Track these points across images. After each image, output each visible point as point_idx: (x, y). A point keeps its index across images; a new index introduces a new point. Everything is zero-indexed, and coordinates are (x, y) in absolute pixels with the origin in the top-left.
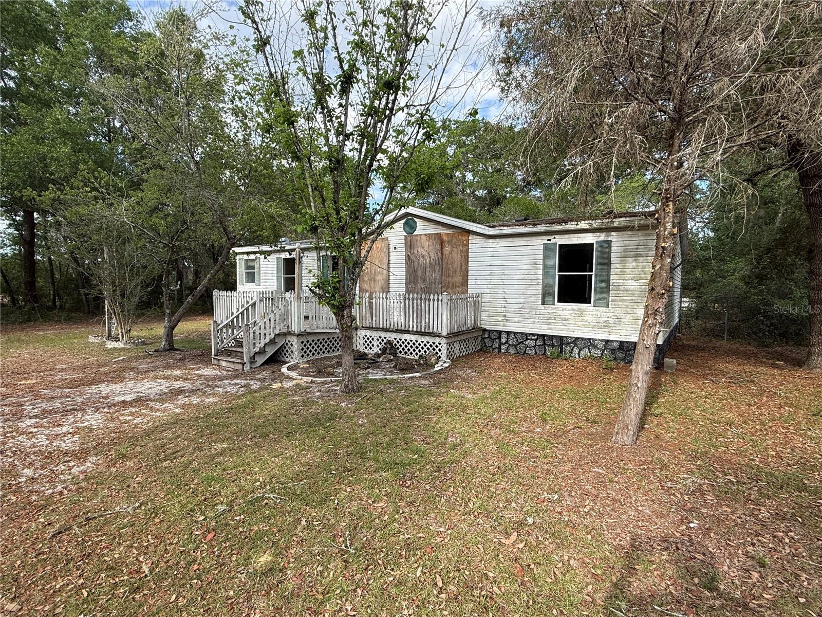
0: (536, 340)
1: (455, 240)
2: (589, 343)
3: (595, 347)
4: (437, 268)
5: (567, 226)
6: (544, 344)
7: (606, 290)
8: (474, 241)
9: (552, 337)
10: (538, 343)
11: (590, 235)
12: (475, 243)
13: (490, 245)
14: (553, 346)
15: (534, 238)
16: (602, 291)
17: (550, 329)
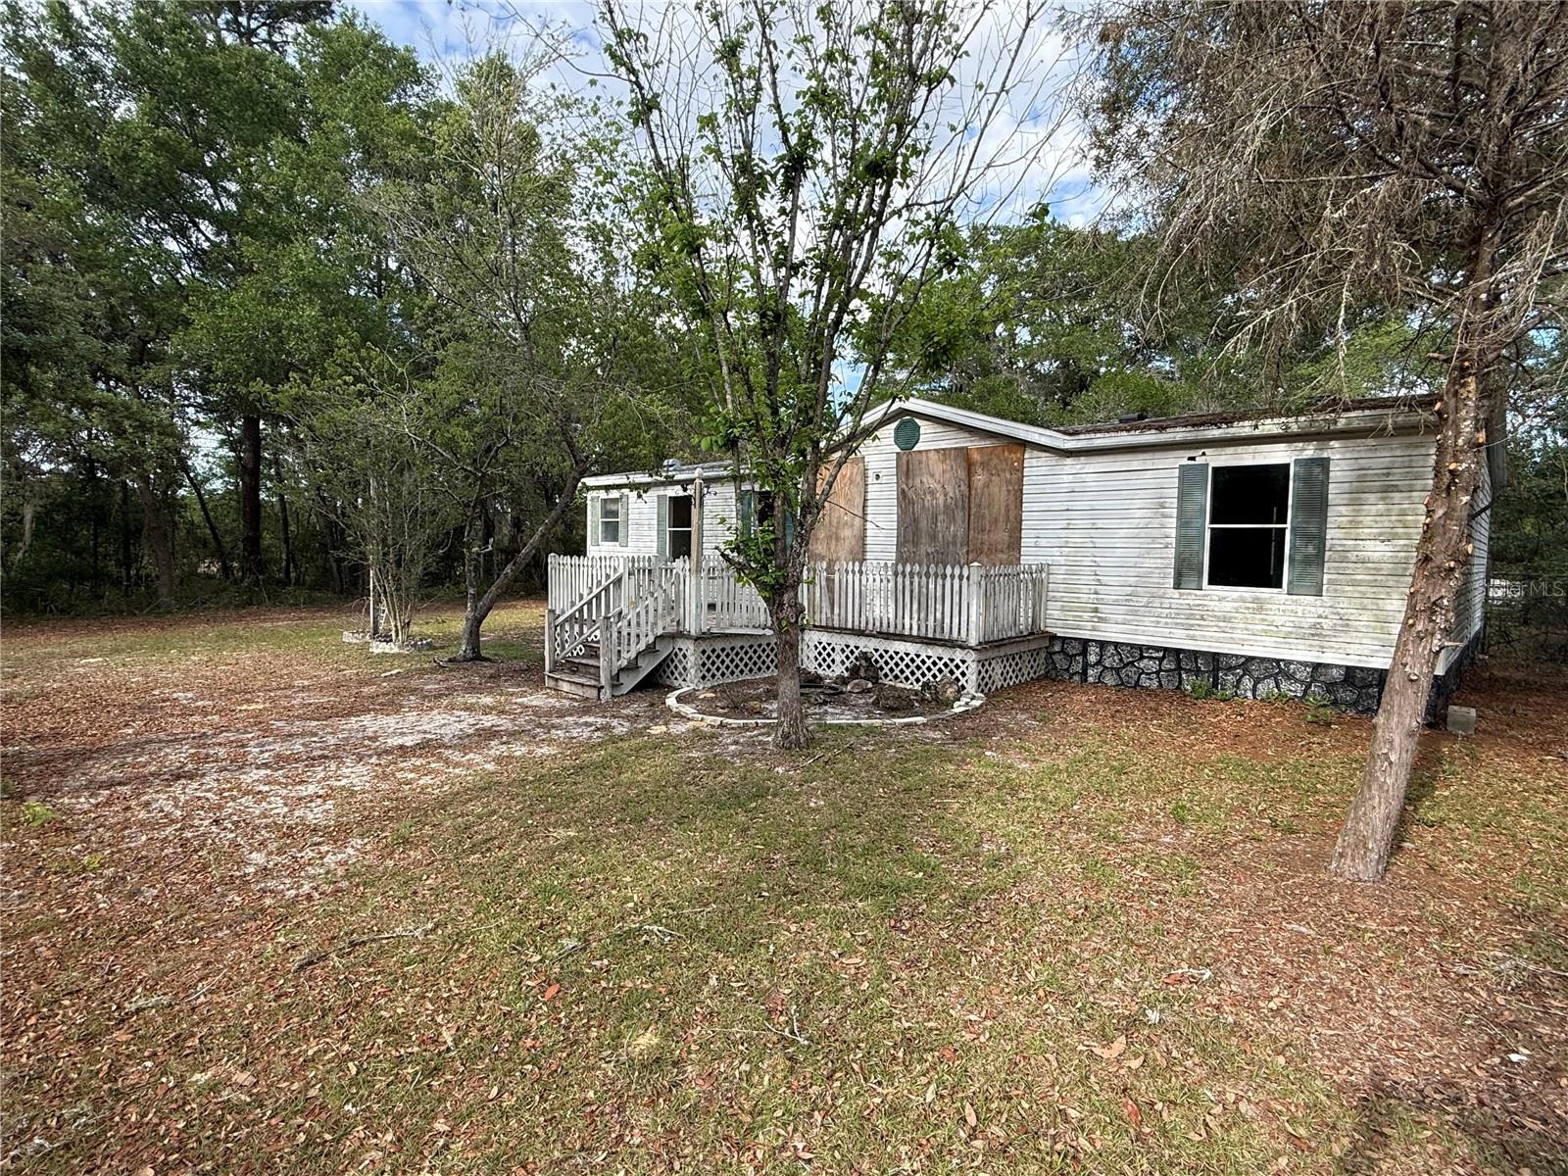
0: (1161, 660)
1: (995, 461)
2: (1278, 669)
3: (1290, 677)
4: (959, 515)
5: (1232, 431)
6: (1179, 668)
7: (1315, 558)
8: (1034, 462)
9: (1195, 655)
10: (1166, 665)
11: (1282, 446)
12: (1035, 466)
13: (1067, 469)
14: (1198, 672)
15: (1158, 455)
16: (1307, 561)
17: (1193, 638)
